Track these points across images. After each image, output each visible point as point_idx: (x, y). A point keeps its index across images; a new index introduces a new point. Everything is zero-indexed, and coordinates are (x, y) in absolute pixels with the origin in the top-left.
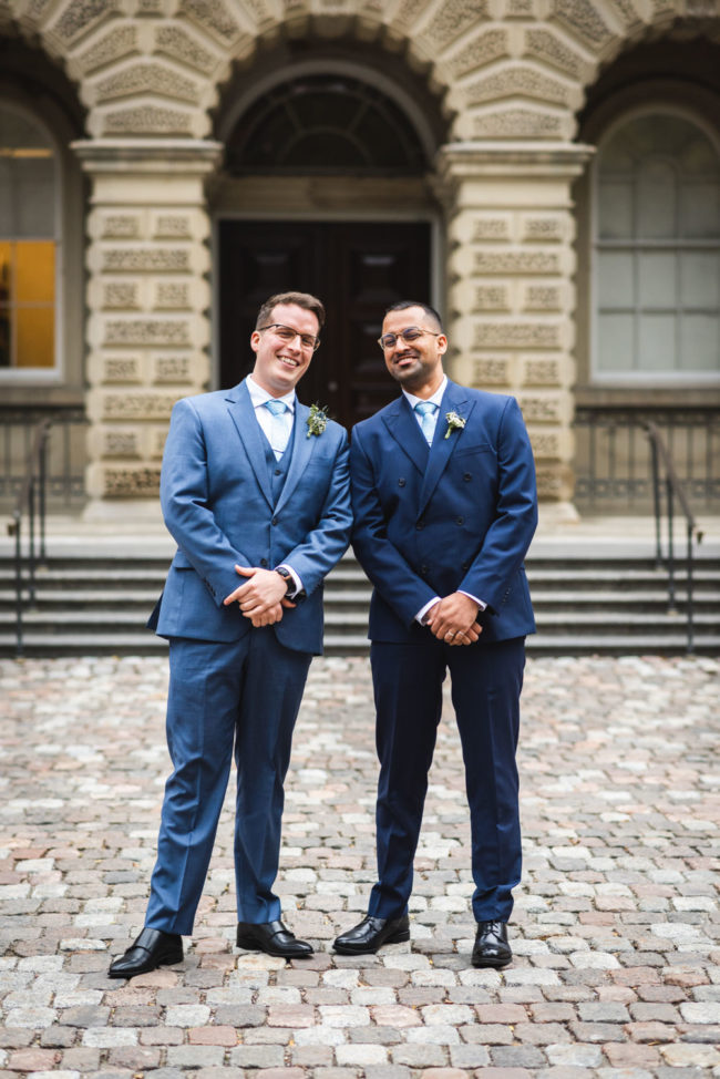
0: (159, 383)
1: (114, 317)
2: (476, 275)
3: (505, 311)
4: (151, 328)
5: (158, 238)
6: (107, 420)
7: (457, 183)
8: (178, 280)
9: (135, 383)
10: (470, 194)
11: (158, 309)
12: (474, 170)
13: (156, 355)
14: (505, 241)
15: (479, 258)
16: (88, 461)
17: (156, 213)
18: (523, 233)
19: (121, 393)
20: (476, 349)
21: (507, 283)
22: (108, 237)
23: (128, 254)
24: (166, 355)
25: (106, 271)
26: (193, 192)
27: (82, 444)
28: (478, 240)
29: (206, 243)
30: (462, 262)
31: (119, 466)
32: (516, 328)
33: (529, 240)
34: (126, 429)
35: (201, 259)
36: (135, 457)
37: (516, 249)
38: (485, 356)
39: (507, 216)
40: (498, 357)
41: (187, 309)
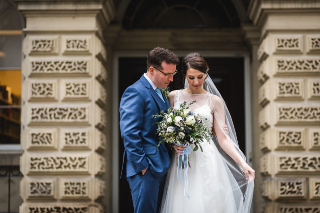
0: (66, 149)
1: (38, 106)
2: (278, 75)
3: (300, 99)
4: (61, 112)
5: (67, 54)
6: (31, 174)
7: (265, 15)
8: (80, 81)
9: (52, 149)
10: (273, 23)
11: (66, 100)
12: (276, 6)
13: (64, 130)
14: (298, 53)
15: (280, 64)
16: (21, 202)
17: (65, 38)
18: (309, 47)
19: (41, 156)
20: (279, 124)
21: (300, 80)
22: (34, 53)
23: (46, 64)
24: (71, 131)
25: (32, 76)
26: (91, 23)
27: (18, 191)
28: (279, 52)
29: (99, 57)
30: (269, 67)
31: (39, 205)
32: (306, 110)
33: (312, 52)
34: (45, 180)
35: (95, 68)
36: (52, 199)
37: (305, 58)
38: (287, 130)
39: (298, 36)
40: (295, 130)
41: (87, 100)
